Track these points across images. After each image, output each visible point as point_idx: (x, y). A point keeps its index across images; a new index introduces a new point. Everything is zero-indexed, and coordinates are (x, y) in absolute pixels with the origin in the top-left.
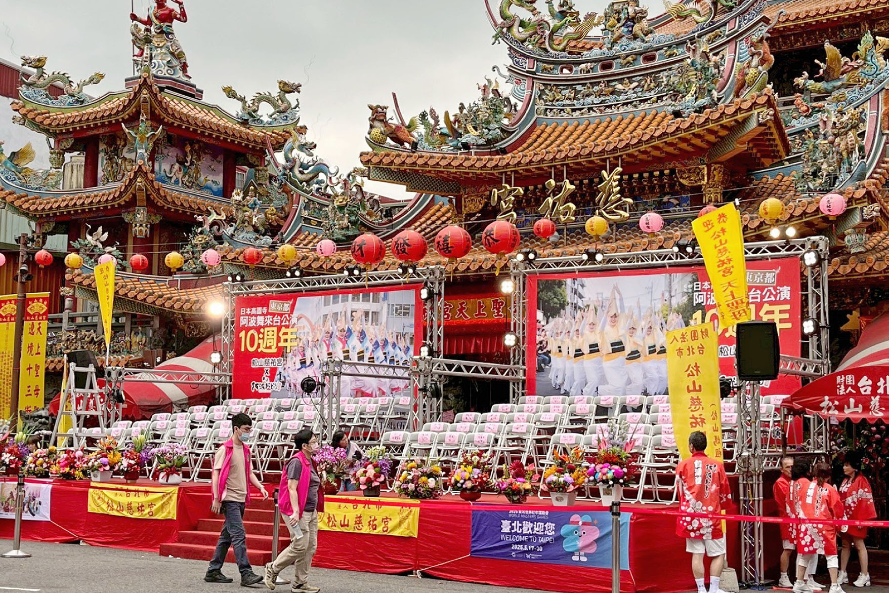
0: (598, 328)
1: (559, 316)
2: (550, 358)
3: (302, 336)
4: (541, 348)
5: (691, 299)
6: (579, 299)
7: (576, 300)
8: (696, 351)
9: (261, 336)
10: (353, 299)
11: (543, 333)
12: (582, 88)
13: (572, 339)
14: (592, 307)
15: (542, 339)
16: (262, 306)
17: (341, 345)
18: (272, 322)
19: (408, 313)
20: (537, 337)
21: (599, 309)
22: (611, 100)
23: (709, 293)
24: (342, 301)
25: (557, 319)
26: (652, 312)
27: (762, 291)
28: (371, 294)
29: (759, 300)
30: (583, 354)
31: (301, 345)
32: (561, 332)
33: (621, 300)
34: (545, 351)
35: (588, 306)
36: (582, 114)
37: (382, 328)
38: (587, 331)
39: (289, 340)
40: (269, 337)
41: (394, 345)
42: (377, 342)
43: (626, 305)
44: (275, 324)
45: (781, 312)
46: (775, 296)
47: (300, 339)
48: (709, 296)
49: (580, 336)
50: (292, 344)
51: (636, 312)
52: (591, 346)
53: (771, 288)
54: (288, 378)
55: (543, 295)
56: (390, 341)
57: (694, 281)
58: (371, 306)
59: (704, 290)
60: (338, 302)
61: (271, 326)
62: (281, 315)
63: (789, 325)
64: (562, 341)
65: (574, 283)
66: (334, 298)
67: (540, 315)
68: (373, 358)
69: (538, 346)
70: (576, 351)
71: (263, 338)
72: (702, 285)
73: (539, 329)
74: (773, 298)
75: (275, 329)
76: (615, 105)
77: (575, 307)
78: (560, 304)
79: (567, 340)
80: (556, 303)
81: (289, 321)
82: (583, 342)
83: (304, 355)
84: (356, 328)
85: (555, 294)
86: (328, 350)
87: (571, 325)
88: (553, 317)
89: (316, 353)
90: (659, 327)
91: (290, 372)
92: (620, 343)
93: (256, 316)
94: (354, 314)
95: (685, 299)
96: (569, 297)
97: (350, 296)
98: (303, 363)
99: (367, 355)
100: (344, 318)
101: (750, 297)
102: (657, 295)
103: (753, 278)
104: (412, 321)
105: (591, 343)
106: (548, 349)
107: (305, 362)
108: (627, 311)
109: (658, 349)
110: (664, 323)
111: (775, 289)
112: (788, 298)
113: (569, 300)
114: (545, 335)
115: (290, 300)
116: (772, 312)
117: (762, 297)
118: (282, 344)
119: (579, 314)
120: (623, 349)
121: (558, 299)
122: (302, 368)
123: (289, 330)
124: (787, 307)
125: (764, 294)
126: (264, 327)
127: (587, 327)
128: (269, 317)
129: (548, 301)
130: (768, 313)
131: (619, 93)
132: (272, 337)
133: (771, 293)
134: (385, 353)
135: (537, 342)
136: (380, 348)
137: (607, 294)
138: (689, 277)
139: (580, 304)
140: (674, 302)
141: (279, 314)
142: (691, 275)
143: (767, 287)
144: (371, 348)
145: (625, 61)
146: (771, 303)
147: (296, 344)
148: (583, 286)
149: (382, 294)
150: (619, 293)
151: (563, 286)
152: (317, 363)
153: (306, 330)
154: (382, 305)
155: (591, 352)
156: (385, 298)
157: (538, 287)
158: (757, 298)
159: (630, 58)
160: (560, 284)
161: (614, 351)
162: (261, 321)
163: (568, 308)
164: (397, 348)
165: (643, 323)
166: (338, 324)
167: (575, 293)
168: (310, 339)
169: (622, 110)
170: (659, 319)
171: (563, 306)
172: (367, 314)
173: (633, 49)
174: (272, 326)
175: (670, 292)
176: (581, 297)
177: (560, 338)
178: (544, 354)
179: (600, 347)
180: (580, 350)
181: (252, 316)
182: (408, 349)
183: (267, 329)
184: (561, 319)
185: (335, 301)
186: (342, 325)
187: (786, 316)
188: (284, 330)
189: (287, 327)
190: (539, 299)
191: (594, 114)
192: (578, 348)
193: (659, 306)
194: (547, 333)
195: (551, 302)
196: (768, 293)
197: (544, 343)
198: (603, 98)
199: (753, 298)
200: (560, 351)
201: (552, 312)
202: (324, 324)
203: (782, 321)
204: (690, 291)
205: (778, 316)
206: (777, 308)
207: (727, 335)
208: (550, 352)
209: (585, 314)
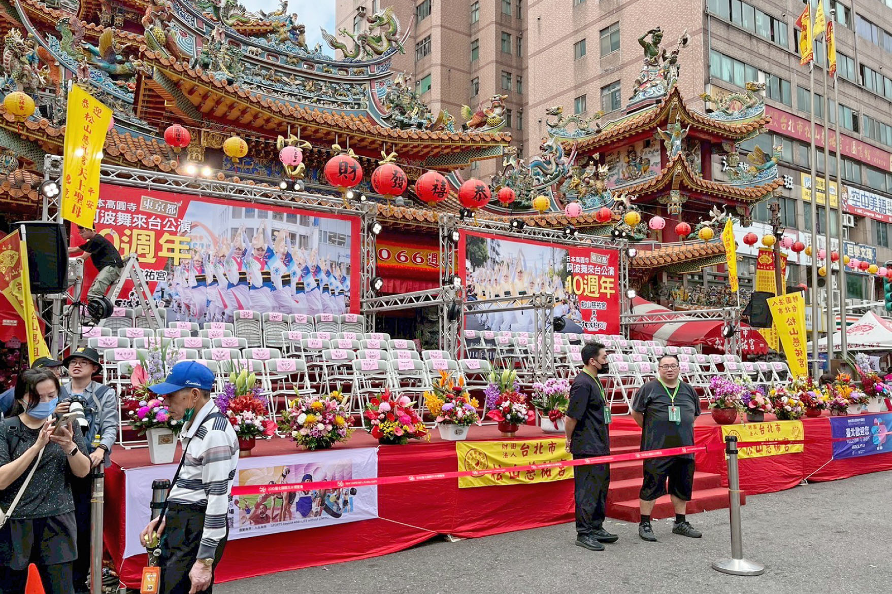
0: (510, 280)
1: (483, 267)
3: (198, 248)
4: (470, 291)
5: (565, 267)
6: (496, 256)
7: (494, 256)
8: (791, 309)
9: (125, 239)
10: (275, 217)
11: (471, 279)
12: (251, 67)
13: (492, 286)
14: (505, 263)
15: (470, 283)
16: (127, 200)
17: (259, 266)
18: (147, 223)
19: (344, 243)
20: (467, 281)
21: (510, 264)
22: (278, 86)
23: (575, 264)
24: (259, 217)
25: (481, 268)
26: (544, 273)
27: (601, 268)
28: (298, 216)
29: (600, 273)
31: (196, 258)
32: (484, 280)
33: (524, 260)
34: (473, 293)
35: (503, 262)
36: (251, 88)
37: (313, 253)
38: (502, 281)
39: (177, 251)
40: (139, 242)
41: (328, 273)
42: (306, 268)
43: (528, 265)
44: (150, 227)
45: (610, 282)
47: (196, 252)
48: (575, 267)
49: (498, 284)
50: (182, 256)
51: (534, 271)
52: (505, 293)
53: (606, 267)
54: (175, 297)
55: (470, 247)
56: (323, 267)
57: (566, 255)
58: (297, 228)
59: (572, 262)
60: (253, 216)
61: (142, 228)
62: (163, 218)
63: (614, 292)
64: (486, 287)
65: (493, 243)
66: (247, 211)
67: (468, 264)
68: (303, 284)
69: (467, 289)
70: (496, 296)
71: (130, 242)
72: (571, 258)
73: (468, 275)
74: (606, 274)
75: (153, 234)
76: (282, 92)
77: (494, 261)
78: (483, 256)
79: (489, 287)
80: (480, 256)
81: (176, 227)
82: (501, 289)
83: (203, 271)
84: (280, 248)
85: (479, 248)
86: (240, 269)
87: (492, 275)
88: (478, 267)
89: (221, 270)
90: (548, 284)
91: (179, 289)
92: (525, 293)
93: (116, 211)
94: (276, 233)
95: (562, 267)
96: (489, 253)
97: (270, 213)
98: (201, 280)
99: (294, 281)
100: (262, 236)
101: (596, 271)
102: (546, 261)
103: (597, 259)
104: (349, 252)
105: (506, 290)
106: (475, 292)
107: (204, 279)
108: (528, 270)
110: (551, 281)
112: (613, 275)
113: (489, 254)
114: (473, 281)
115: (178, 201)
116: (606, 282)
118: (164, 253)
119: (496, 267)
121: (482, 253)
122: (199, 286)
123: (177, 239)
126: (131, 228)
127: (503, 278)
128: (140, 216)
129: (474, 253)
130: (604, 282)
131: (286, 84)
132: (148, 243)
133: (605, 270)
134: (316, 280)
135: (467, 286)
136: (311, 275)
137: (515, 255)
139: (497, 259)
140: (556, 267)
141: (157, 216)
142: (564, 250)
143: (603, 266)
144: (299, 273)
145: (291, 61)
146: (606, 277)
147: (189, 256)
148: (499, 246)
149: (312, 219)
150: (523, 256)
151: (485, 243)
152: (223, 282)
153: (205, 241)
154: (313, 231)
156: (316, 223)
157: (467, 240)
159: (295, 60)
160: (483, 241)
162: (124, 219)
163: (489, 261)
164: (331, 276)
165: (538, 280)
166: (254, 241)
167: (494, 250)
168: (211, 253)
169: (286, 98)
171: (485, 259)
172: (293, 236)
173: (298, 53)
174: (147, 229)
175: (554, 260)
176: (498, 254)
177: (483, 284)
178: (472, 295)
179: (511, 294)
180: (498, 296)
181: (108, 210)
182: (344, 279)
183: (135, 232)
184: (484, 270)
185: (249, 214)
186: (259, 242)
187: (613, 285)
188: (167, 236)
189: (173, 233)
190: (467, 251)
191: (262, 93)
192: (497, 294)
193: (547, 269)
194: (474, 279)
195: (476, 254)
197: (472, 287)
198: (269, 82)
200: (484, 295)
201: (478, 262)
202: (233, 239)
203: (611, 288)
204: (564, 262)
205: (609, 285)
206: (608, 280)
207: (585, 294)
208: (476, 295)
209: (501, 268)
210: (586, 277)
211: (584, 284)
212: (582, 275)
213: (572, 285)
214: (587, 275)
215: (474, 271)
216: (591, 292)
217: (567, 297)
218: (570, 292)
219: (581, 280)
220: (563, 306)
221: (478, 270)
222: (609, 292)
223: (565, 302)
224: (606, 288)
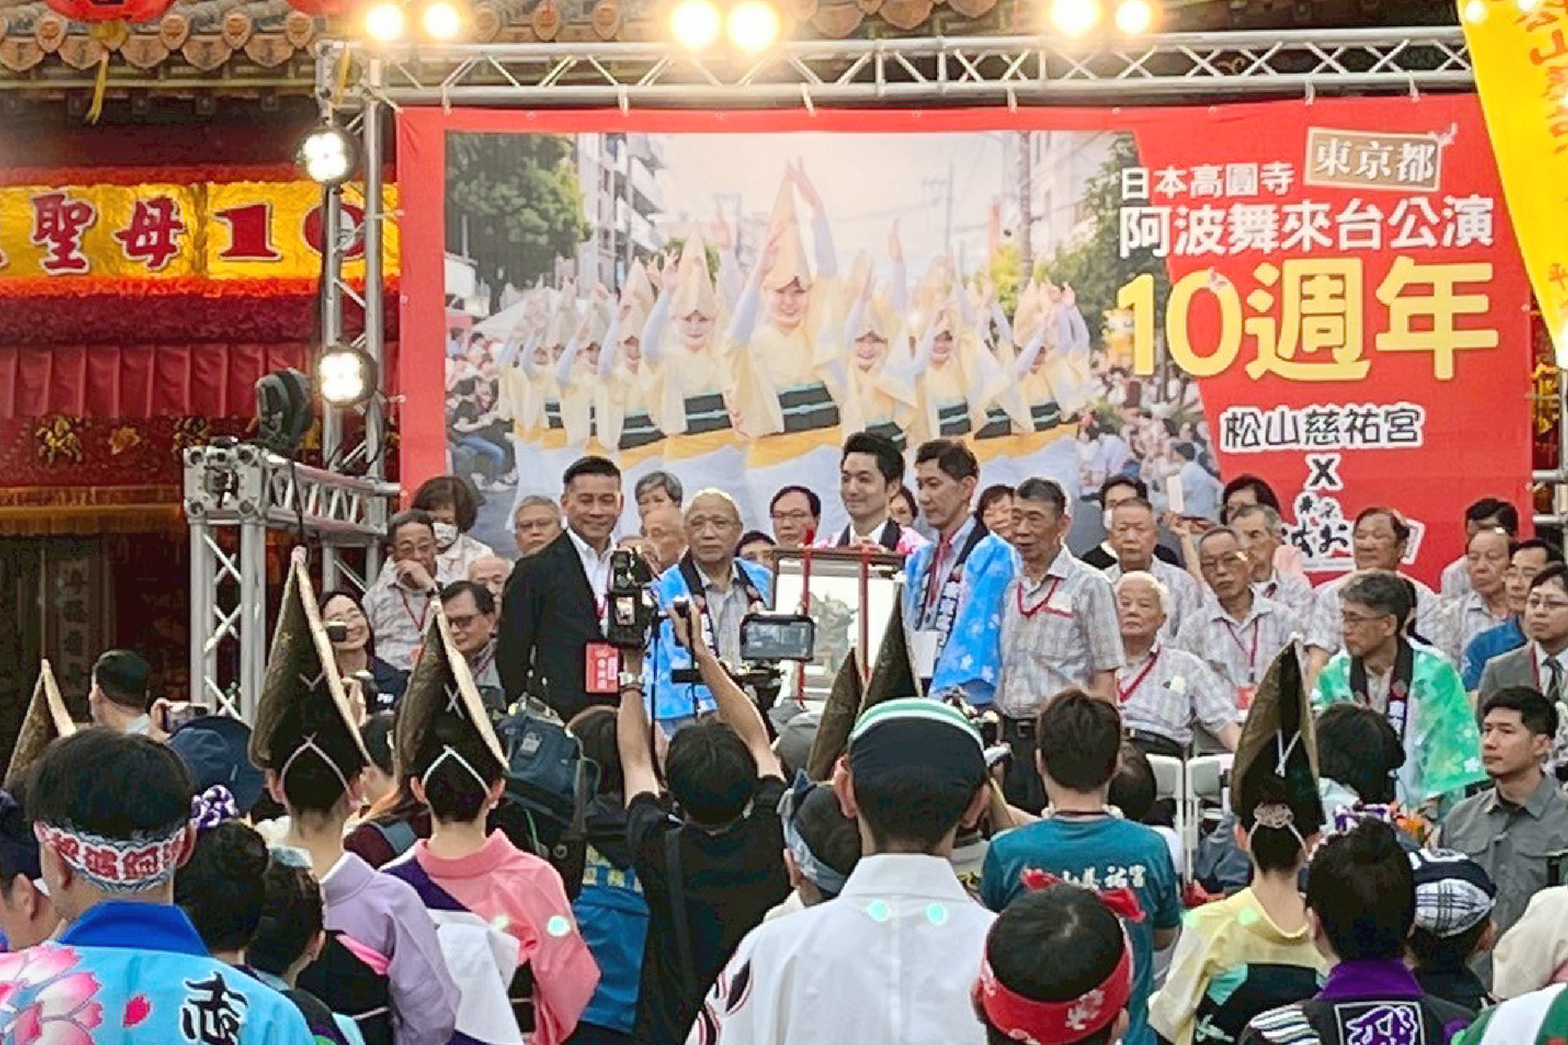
0: (724, 336)
1: (550, 283)
2: (509, 449)
4: (469, 411)
5: (1110, 232)
6: (636, 218)
7: (623, 217)
11: (477, 351)
13: (607, 377)
14: (693, 250)
15: (470, 371)
20: (450, 365)
21: (725, 256)
23: (1183, 210)
25: (540, 293)
26: (954, 278)
27: (1388, 213)
29: (1375, 243)
30: (659, 436)
32: (559, 348)
33: (820, 224)
34: (486, 420)
35: (678, 245)
38: (674, 345)
45: (1459, 289)
46: (1438, 231)
48: (1181, 223)
49: (642, 363)
51: (884, 273)
52: (692, 405)
53: (1423, 202)
55: (472, 194)
57: (1122, 162)
59: (1162, 199)
63: (1489, 339)
64: (564, 385)
65: (615, 153)
67: (459, 277)
69: (453, 403)
70: (629, 422)
72: (1154, 181)
73: (455, 334)
74: (1428, 239)
77: (621, 250)
78: (551, 232)
79: (586, 380)
80: (536, 231)
82: (659, 387)
85: (527, 190)
87: (604, 319)
88: (520, 286)
90: (979, 334)
92: (822, 393)
95: (1088, 231)
96: (592, 209)
101: (1343, 230)
102: (973, 210)
103: (1353, 161)
105: (697, 391)
106: (502, 411)
108: (844, 272)
109: (979, 419)
110: (1002, 321)
111: (1437, 205)
112: (1486, 240)
113: (589, 216)
114: (487, 358)
116: (1426, 289)
117: (1390, 232)
119: (636, 277)
120: (832, 418)
121: (543, 215)
124: (1483, 272)
125: (1394, 220)
127: (676, 328)
129: (498, 219)
130: (1409, 290)
133: (1422, 221)
135: (450, 386)
137: (760, 201)
138: (1100, 150)
139: (641, 233)
140: (1044, 241)
142: (1108, 138)
143: (1409, 195)
146: (1422, 256)
148: (651, 164)
150: (813, 200)
151: (565, 162)
155: (693, 428)
157: (450, 159)
158: (1368, 235)
160: (550, 154)
161: (792, 424)
163: (590, 254)
165: (915, 319)
167: (620, 191)
170: (978, 305)
171: (565, 240)
175: (1026, 200)
176: (643, 207)
177: (552, 369)
178: (484, 432)
179: (731, 407)
180: (645, 420)
184: (555, 297)
187: (1479, 304)
190: (453, 212)
192: (634, 411)
193: (978, 253)
194: (496, 349)
195: (509, 222)
196: (1411, 220)
197: (482, 389)
199: (1352, 235)
200: (556, 423)
203: (1462, 322)
204: (1105, 201)
205: (1443, 305)
206: (1443, 276)
207: (1255, 370)
208: (509, 425)
209: (665, 278)
210: (1266, 274)
211: (1248, 312)
212: (1240, 268)
213: (1160, 323)
214: (1277, 258)
215: (495, 308)
216: (1300, 356)
217: (1119, 395)
218: (1144, 365)
219: (1227, 295)
220: (1087, 450)
221: (517, 305)
222: (1444, 344)
223: (1100, 425)
224: (1421, 323)
